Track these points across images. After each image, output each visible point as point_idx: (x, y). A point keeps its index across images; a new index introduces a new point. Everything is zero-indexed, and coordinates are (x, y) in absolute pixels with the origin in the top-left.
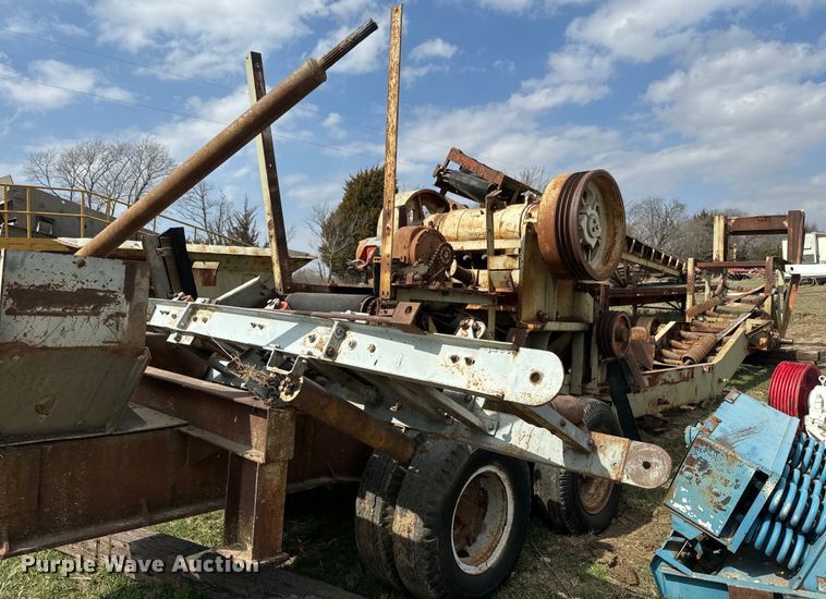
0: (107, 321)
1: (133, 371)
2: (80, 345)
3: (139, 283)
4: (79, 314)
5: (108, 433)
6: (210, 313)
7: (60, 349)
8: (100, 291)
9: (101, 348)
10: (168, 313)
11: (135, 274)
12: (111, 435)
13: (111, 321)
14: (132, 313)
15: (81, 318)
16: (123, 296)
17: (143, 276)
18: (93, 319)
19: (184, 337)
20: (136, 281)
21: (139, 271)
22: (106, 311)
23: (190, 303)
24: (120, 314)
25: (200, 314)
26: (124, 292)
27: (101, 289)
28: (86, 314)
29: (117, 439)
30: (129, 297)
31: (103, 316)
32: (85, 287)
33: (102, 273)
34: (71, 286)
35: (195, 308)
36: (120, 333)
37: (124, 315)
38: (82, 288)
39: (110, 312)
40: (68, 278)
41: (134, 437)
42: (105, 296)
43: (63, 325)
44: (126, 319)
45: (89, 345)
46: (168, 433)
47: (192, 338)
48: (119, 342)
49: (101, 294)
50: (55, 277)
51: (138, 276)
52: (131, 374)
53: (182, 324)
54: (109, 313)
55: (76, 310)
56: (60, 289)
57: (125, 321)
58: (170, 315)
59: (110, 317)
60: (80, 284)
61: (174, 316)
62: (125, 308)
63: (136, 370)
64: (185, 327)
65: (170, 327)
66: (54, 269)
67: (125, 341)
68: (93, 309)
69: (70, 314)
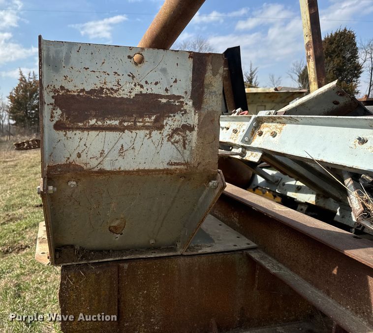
0: (171, 136)
1: (203, 196)
2: (141, 168)
3: (211, 84)
4: (139, 128)
5: (179, 253)
6: (279, 126)
7: (119, 172)
8: (162, 97)
9: (166, 172)
10: (228, 129)
11: (205, 71)
12: (182, 255)
13: (176, 137)
14: (201, 124)
15: (142, 133)
16: (190, 103)
17: (214, 74)
18: (155, 133)
19: (248, 153)
20: (206, 82)
21: (209, 67)
22: (172, 122)
23: (254, 116)
24: (188, 128)
25: (266, 128)
26: (191, 98)
27: (163, 93)
28: (147, 128)
29: (188, 260)
30: (198, 103)
31: (167, 131)
32: (144, 92)
33: (164, 71)
34: (127, 91)
35: (259, 121)
36: (187, 152)
37: (191, 129)
38: (141, 94)
39: (176, 125)
40: (124, 80)
41: (204, 258)
42: (168, 103)
43: (121, 142)
44: (195, 133)
45: (153, 167)
46: (237, 256)
47: (260, 154)
48: (186, 164)
49: (164, 101)
50: (108, 79)
51: (209, 74)
52: (201, 200)
53: (246, 139)
54: (174, 127)
55: (135, 122)
56: (115, 95)
57: (193, 136)
58: (231, 130)
59: (175, 131)
60: (138, 88)
61: (235, 131)
62: (193, 119)
63: (206, 197)
64: (249, 142)
65: (232, 141)
66: (105, 68)
67: (194, 162)
68: (156, 120)
69: (130, 128)
